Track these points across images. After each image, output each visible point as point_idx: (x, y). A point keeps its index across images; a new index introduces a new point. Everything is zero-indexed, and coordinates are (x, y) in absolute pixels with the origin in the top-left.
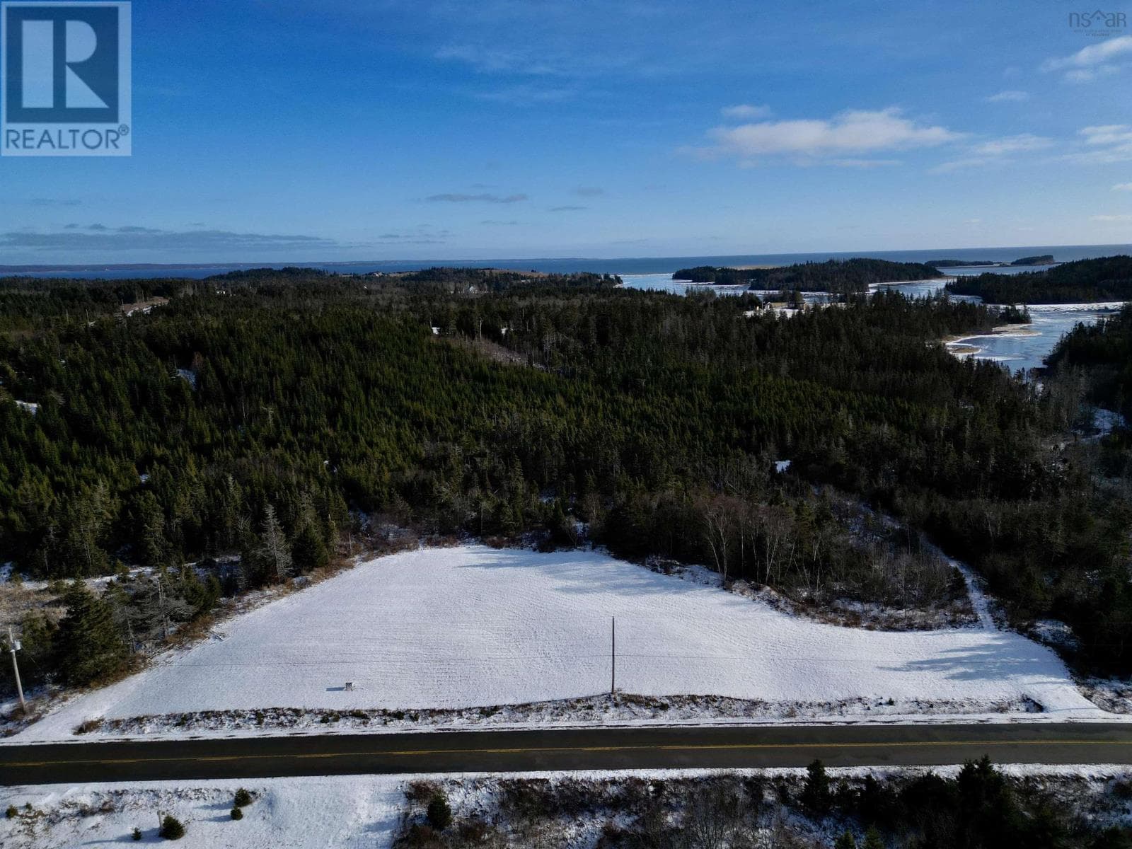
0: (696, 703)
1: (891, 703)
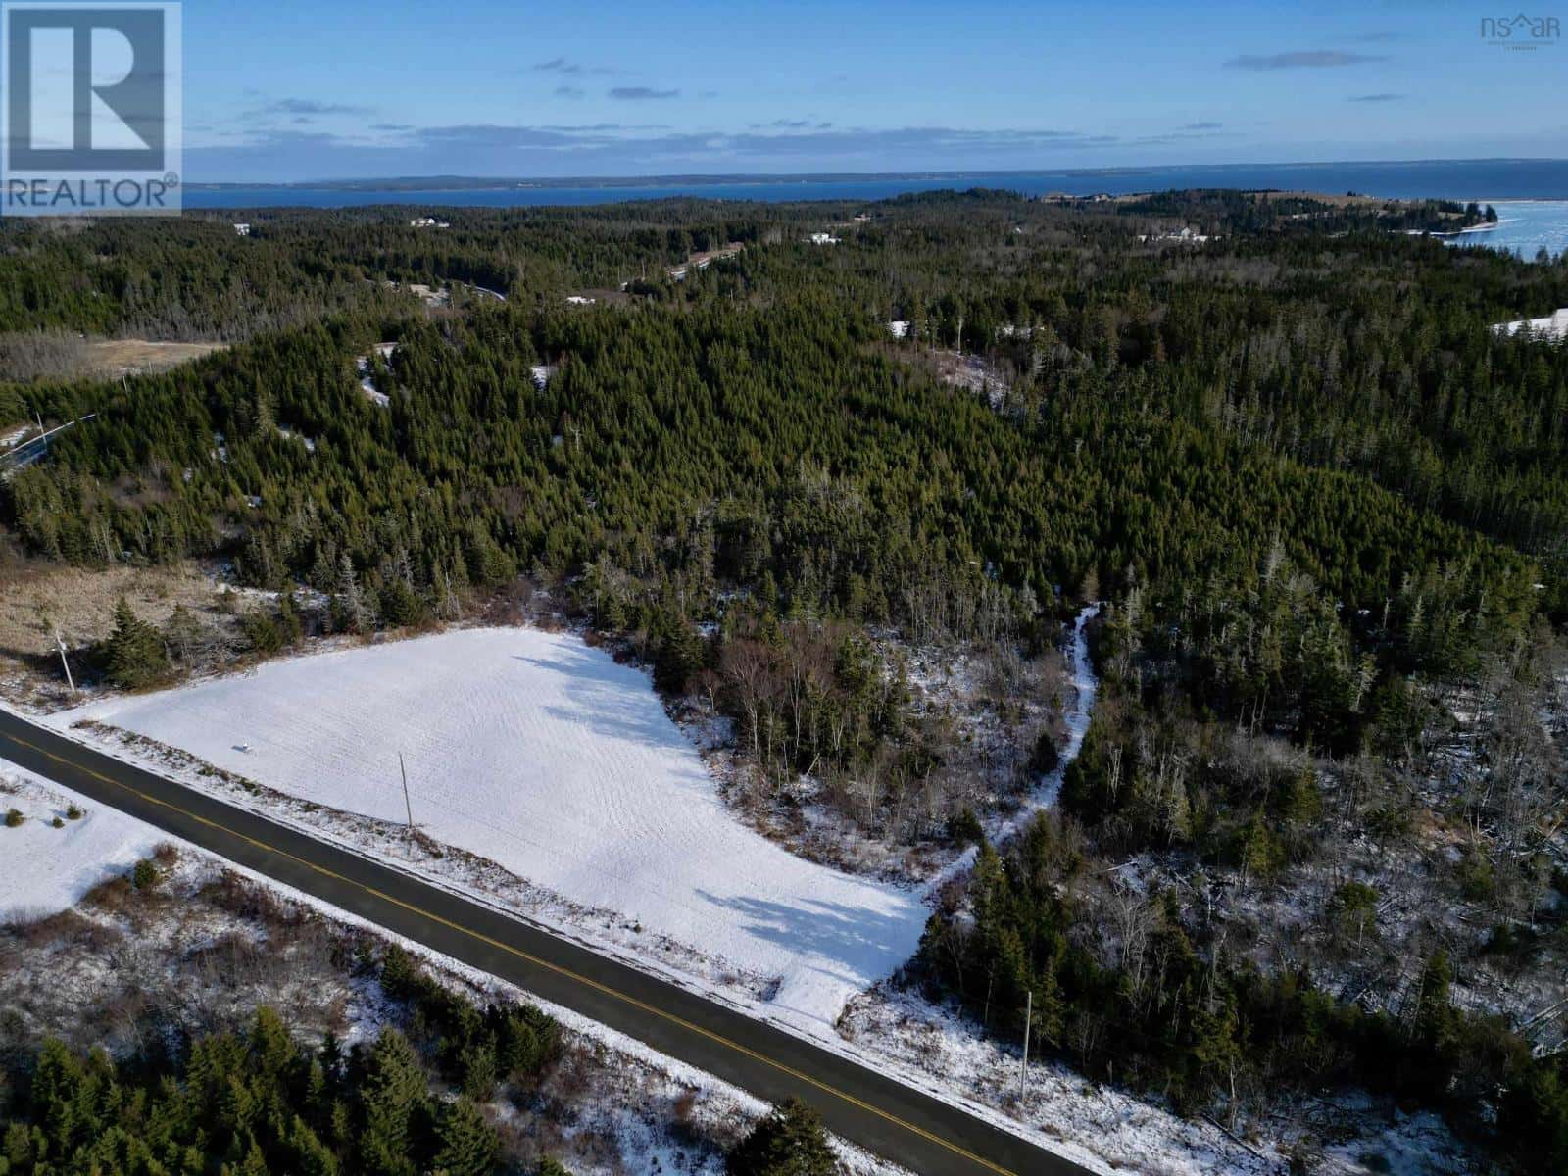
0: (467, 862)
1: (637, 929)
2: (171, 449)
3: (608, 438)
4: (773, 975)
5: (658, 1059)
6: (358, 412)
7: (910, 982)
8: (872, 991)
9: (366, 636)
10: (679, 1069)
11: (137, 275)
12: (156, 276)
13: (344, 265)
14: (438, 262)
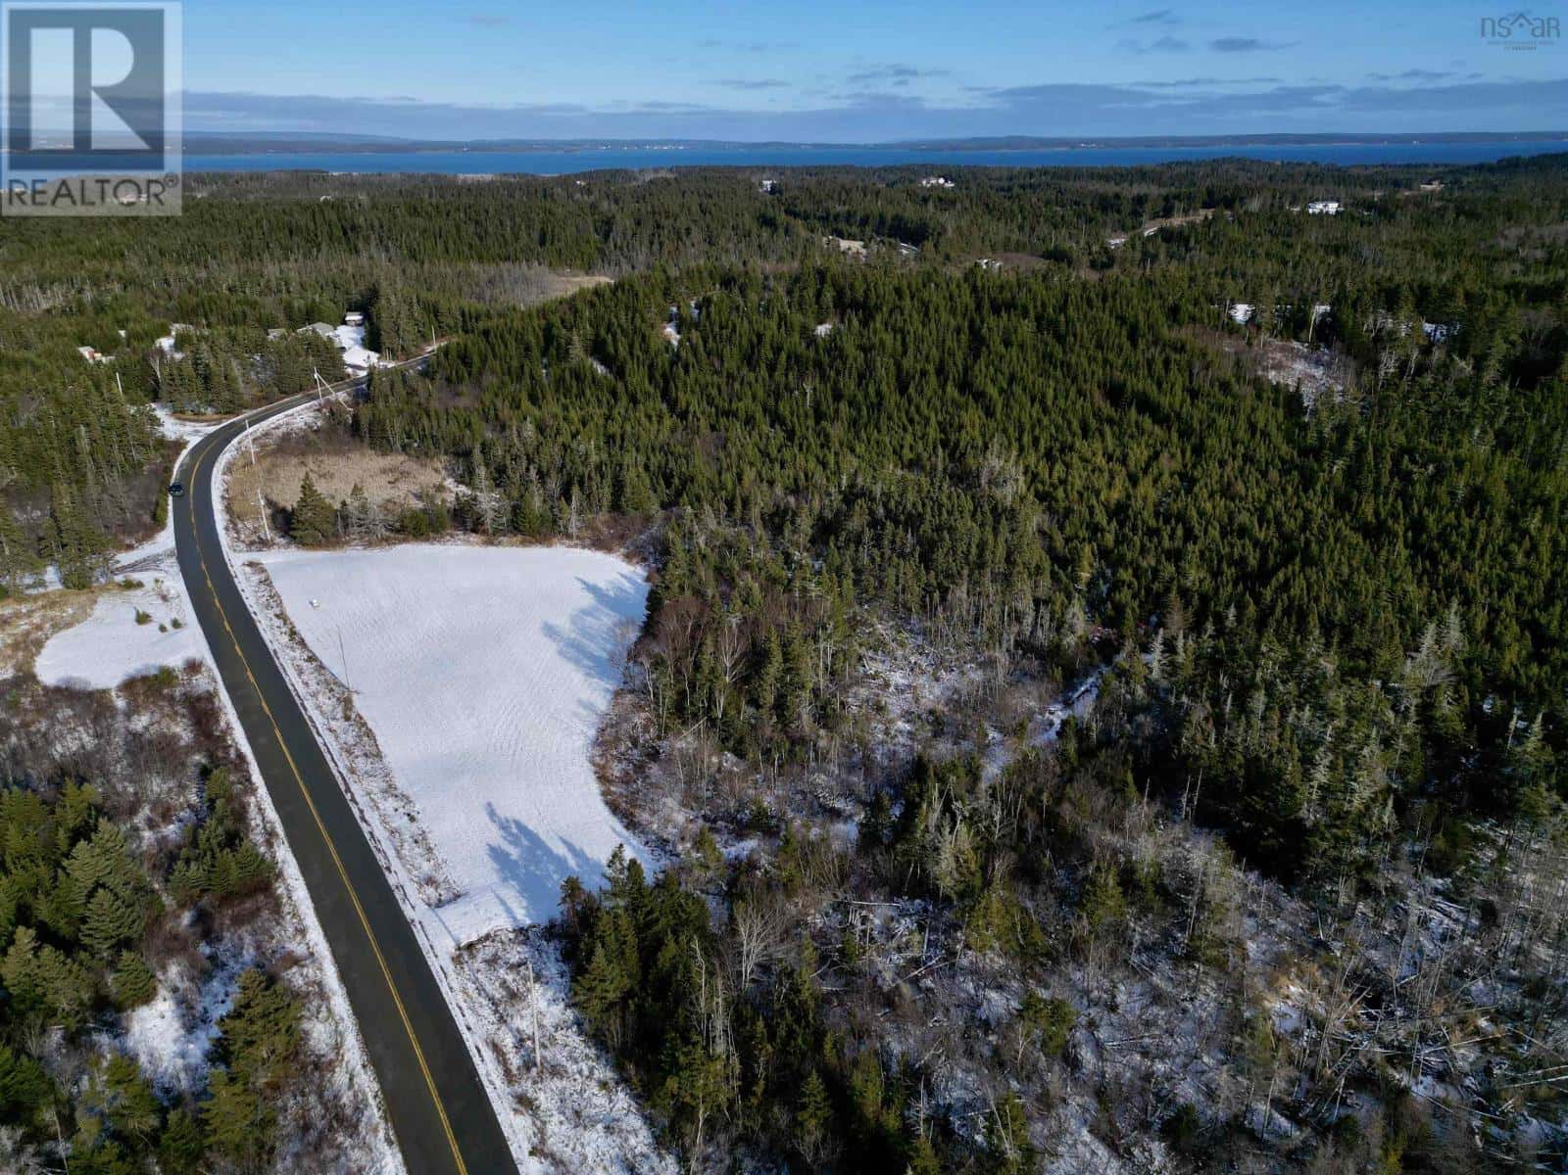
0: (359, 730)
1: (413, 819)
2: (506, 367)
3: (838, 396)
4: (459, 889)
5: (311, 921)
6: (647, 352)
7: (559, 937)
8: (521, 932)
9: (491, 538)
10: (316, 936)
11: (624, 223)
12: (638, 223)
13: (791, 219)
14: (882, 220)
